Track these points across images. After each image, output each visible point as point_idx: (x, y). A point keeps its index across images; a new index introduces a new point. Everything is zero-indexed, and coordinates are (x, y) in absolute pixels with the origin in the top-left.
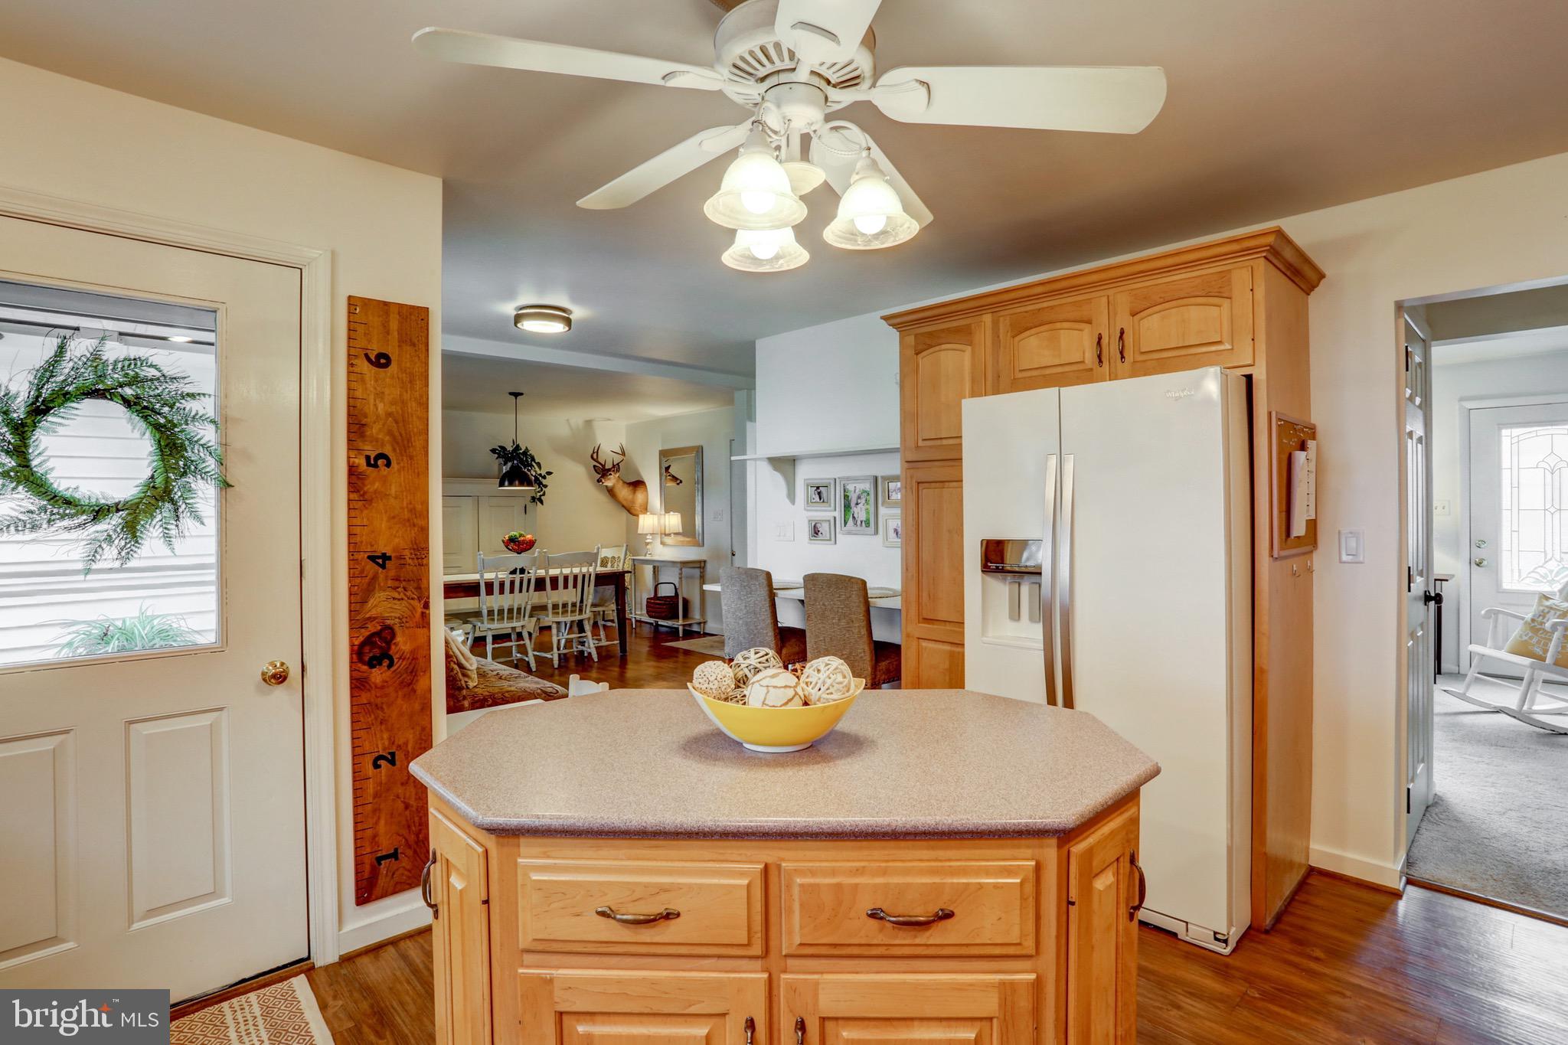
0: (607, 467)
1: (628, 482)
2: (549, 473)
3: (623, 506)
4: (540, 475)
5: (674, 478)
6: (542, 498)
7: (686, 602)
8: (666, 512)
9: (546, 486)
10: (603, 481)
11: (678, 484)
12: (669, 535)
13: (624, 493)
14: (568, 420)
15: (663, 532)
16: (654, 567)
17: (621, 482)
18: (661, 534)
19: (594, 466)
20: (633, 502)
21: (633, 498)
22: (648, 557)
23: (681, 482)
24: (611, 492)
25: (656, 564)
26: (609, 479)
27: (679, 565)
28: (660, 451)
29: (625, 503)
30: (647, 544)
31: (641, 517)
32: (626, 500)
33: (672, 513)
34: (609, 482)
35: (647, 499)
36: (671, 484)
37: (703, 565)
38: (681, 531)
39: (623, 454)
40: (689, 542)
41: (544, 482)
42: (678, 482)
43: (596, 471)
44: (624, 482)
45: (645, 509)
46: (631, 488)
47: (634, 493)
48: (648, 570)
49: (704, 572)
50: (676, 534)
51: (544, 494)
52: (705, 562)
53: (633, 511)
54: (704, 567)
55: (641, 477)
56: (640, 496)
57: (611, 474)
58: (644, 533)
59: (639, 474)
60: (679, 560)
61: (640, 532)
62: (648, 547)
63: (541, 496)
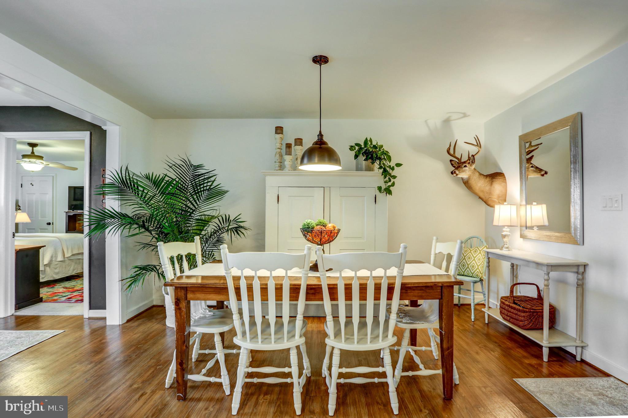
0: (462, 161)
1: (485, 174)
2: (398, 165)
3: (480, 198)
4: (390, 167)
5: (538, 170)
6: (391, 188)
7: (553, 311)
8: (527, 203)
9: (394, 177)
10: (457, 172)
11: (543, 175)
12: (531, 228)
13: (480, 184)
14: (426, 121)
15: (524, 224)
16: (513, 265)
17: (478, 174)
18: (521, 226)
19: (451, 161)
20: (490, 193)
21: (490, 189)
22: (504, 252)
23: (546, 173)
24: (466, 183)
25: (515, 262)
26: (463, 171)
27: (545, 268)
28: (520, 136)
29: (481, 195)
30: (504, 236)
31: (497, 207)
32: (483, 191)
33: (534, 203)
34: (464, 174)
35: (506, 190)
36: (533, 176)
37: (581, 269)
38: (546, 223)
39: (479, 145)
40: (561, 237)
41: (393, 173)
42: (543, 173)
43: (452, 164)
44: (481, 174)
45: (503, 199)
46: (488, 179)
47: (491, 184)
48: (506, 266)
49: (583, 278)
50: (541, 228)
51: (393, 184)
52: (585, 266)
53: (490, 203)
54: (583, 273)
55: (500, 169)
56: (497, 187)
57: (465, 166)
58: (500, 224)
59: (496, 165)
60: (545, 261)
61: (495, 223)
62: (505, 240)
63: (389, 186)
